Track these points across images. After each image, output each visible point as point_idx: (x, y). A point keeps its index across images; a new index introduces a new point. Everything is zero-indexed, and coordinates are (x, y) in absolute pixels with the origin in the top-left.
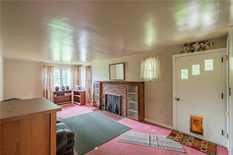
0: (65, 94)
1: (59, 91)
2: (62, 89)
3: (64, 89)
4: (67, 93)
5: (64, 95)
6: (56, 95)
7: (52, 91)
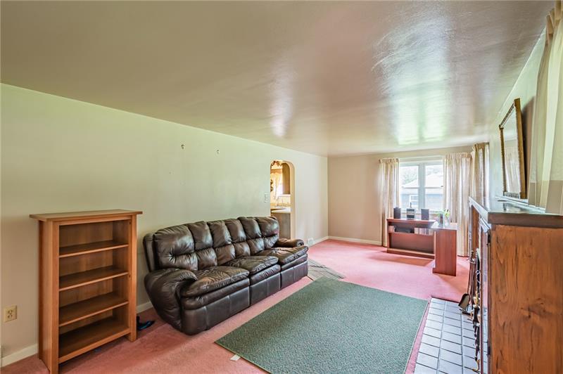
0: (416, 230)
1: (402, 219)
2: (409, 216)
3: (413, 217)
4: (420, 229)
5: (412, 231)
6: (392, 229)
7: (386, 218)
